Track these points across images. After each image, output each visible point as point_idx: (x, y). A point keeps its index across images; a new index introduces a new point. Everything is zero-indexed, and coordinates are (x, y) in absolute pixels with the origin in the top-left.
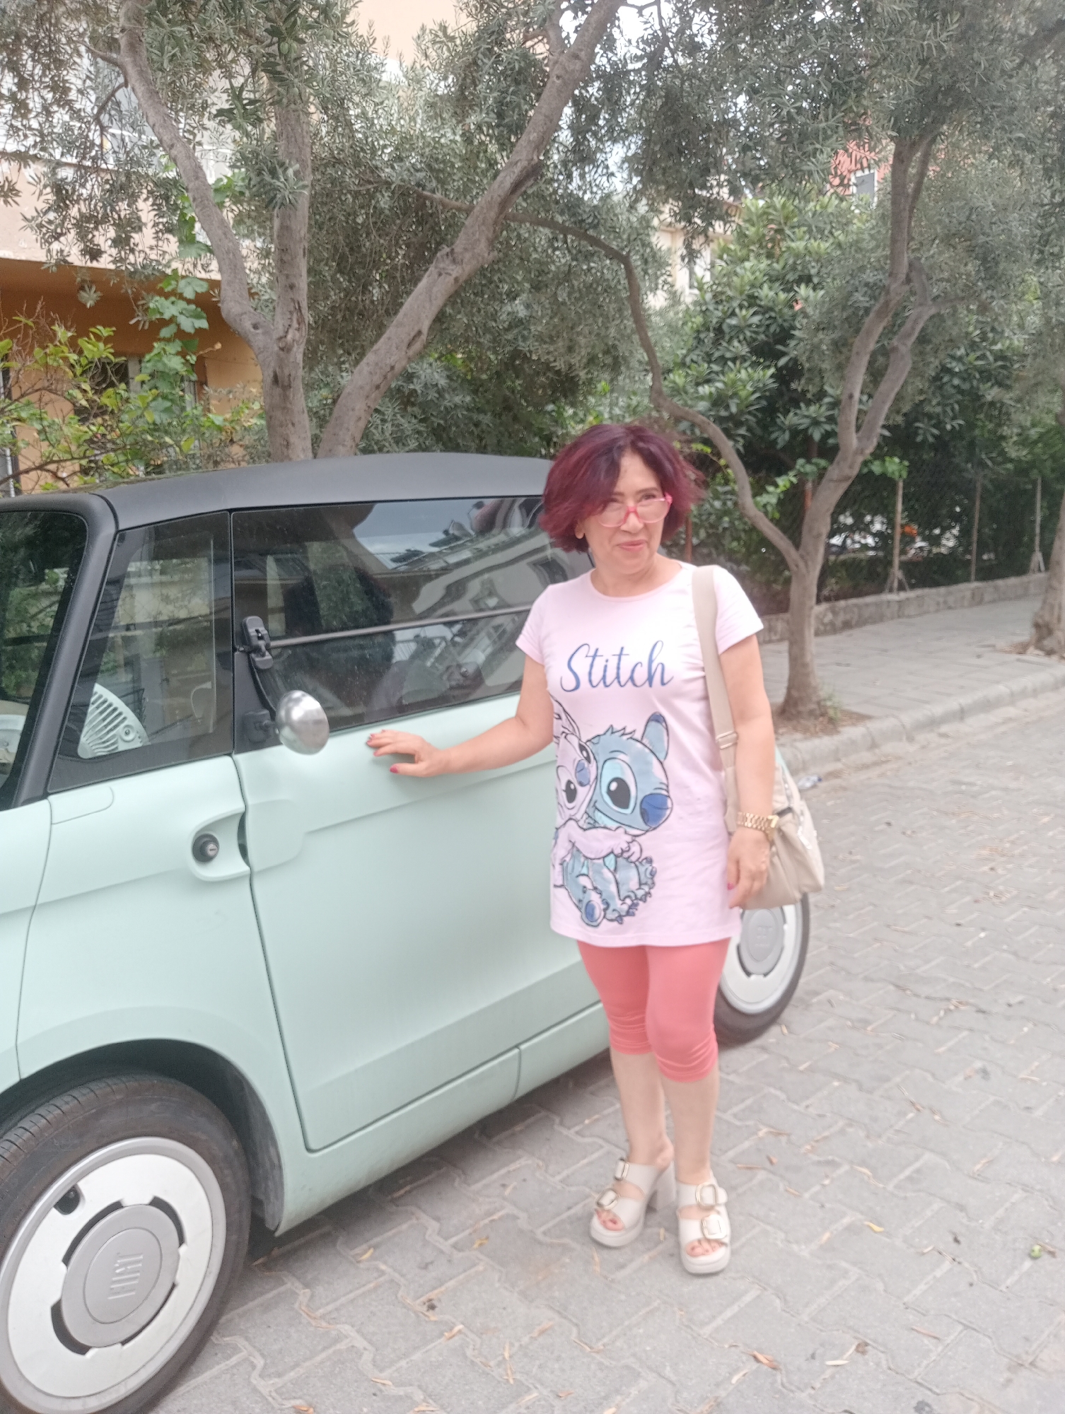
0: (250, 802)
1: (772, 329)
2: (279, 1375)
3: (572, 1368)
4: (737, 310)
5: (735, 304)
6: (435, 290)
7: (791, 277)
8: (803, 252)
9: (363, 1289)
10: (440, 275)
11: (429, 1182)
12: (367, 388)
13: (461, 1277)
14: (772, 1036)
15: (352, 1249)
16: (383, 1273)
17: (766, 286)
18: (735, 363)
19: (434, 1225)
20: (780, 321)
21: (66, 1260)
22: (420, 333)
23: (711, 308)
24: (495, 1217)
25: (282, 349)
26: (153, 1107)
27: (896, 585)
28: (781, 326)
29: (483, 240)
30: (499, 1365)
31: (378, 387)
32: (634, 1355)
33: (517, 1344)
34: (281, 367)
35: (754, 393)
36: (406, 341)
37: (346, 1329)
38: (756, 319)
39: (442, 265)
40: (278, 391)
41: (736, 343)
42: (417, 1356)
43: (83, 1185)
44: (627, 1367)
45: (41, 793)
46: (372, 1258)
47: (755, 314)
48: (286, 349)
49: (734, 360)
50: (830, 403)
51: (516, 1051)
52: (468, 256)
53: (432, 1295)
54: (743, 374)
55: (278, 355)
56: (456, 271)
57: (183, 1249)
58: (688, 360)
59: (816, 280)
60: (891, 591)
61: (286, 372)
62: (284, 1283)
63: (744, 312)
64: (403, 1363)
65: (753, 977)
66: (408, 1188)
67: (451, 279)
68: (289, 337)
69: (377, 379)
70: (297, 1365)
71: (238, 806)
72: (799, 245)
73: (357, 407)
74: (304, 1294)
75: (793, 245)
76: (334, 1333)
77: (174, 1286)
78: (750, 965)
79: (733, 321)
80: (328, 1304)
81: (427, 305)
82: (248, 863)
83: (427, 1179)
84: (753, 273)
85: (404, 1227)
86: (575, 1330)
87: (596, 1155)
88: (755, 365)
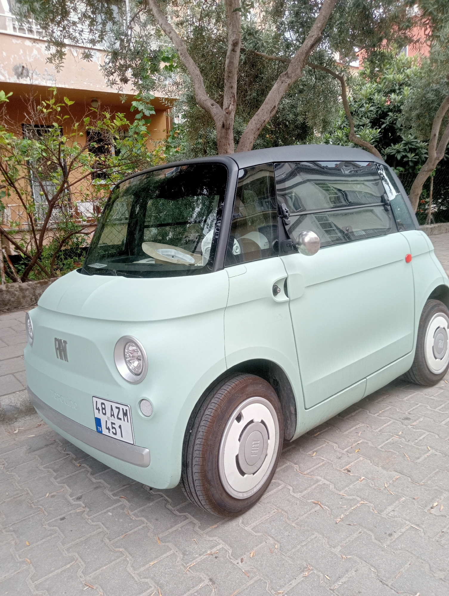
0: (289, 274)
1: (379, 112)
2: (301, 492)
3: (415, 490)
4: (364, 105)
5: (364, 102)
6: (281, 89)
7: (387, 90)
8: (392, 79)
9: (318, 466)
10: (282, 83)
11: (326, 431)
12: (255, 130)
13: (355, 462)
14: (442, 384)
15: (307, 452)
16: (323, 460)
17: (376, 94)
18: (364, 127)
19: (335, 446)
20: (383, 109)
21: (239, 440)
22: (275, 107)
23: (353, 104)
24: (359, 442)
25: (227, 113)
26: (260, 385)
27: (430, 221)
28: (383, 111)
29: (299, 68)
30: (385, 489)
31: (259, 129)
32: (437, 486)
33: (388, 483)
34: (226, 120)
35: (372, 139)
36: (270, 110)
37: (319, 478)
38: (372, 108)
39: (283, 79)
40: (224, 130)
41: (364, 119)
42: (351, 486)
43: (243, 412)
44: (436, 489)
45: (222, 267)
46: (316, 455)
47: (372, 106)
48: (229, 113)
49: (363, 126)
50: (404, 143)
51: (365, 379)
52: (293, 75)
53: (347, 467)
54: (367, 131)
55: (225, 115)
56: (289, 81)
57: (269, 441)
58: (342, 126)
59: (398, 91)
60: (428, 224)
61: (228, 122)
62: (286, 463)
63: (367, 105)
64: (347, 489)
65: (437, 360)
66: (319, 433)
67: (287, 84)
68: (230, 108)
69: (258, 126)
70: (305, 489)
71: (284, 275)
72: (391, 77)
73: (251, 138)
74: (296, 467)
75: (387, 76)
76: (315, 479)
77: (266, 455)
78: (437, 355)
79: (363, 109)
80: (307, 470)
81: (278, 95)
82: (288, 297)
83: (324, 430)
84: (370, 89)
85: (324, 445)
86: (409, 479)
87: (389, 423)
88: (372, 127)
